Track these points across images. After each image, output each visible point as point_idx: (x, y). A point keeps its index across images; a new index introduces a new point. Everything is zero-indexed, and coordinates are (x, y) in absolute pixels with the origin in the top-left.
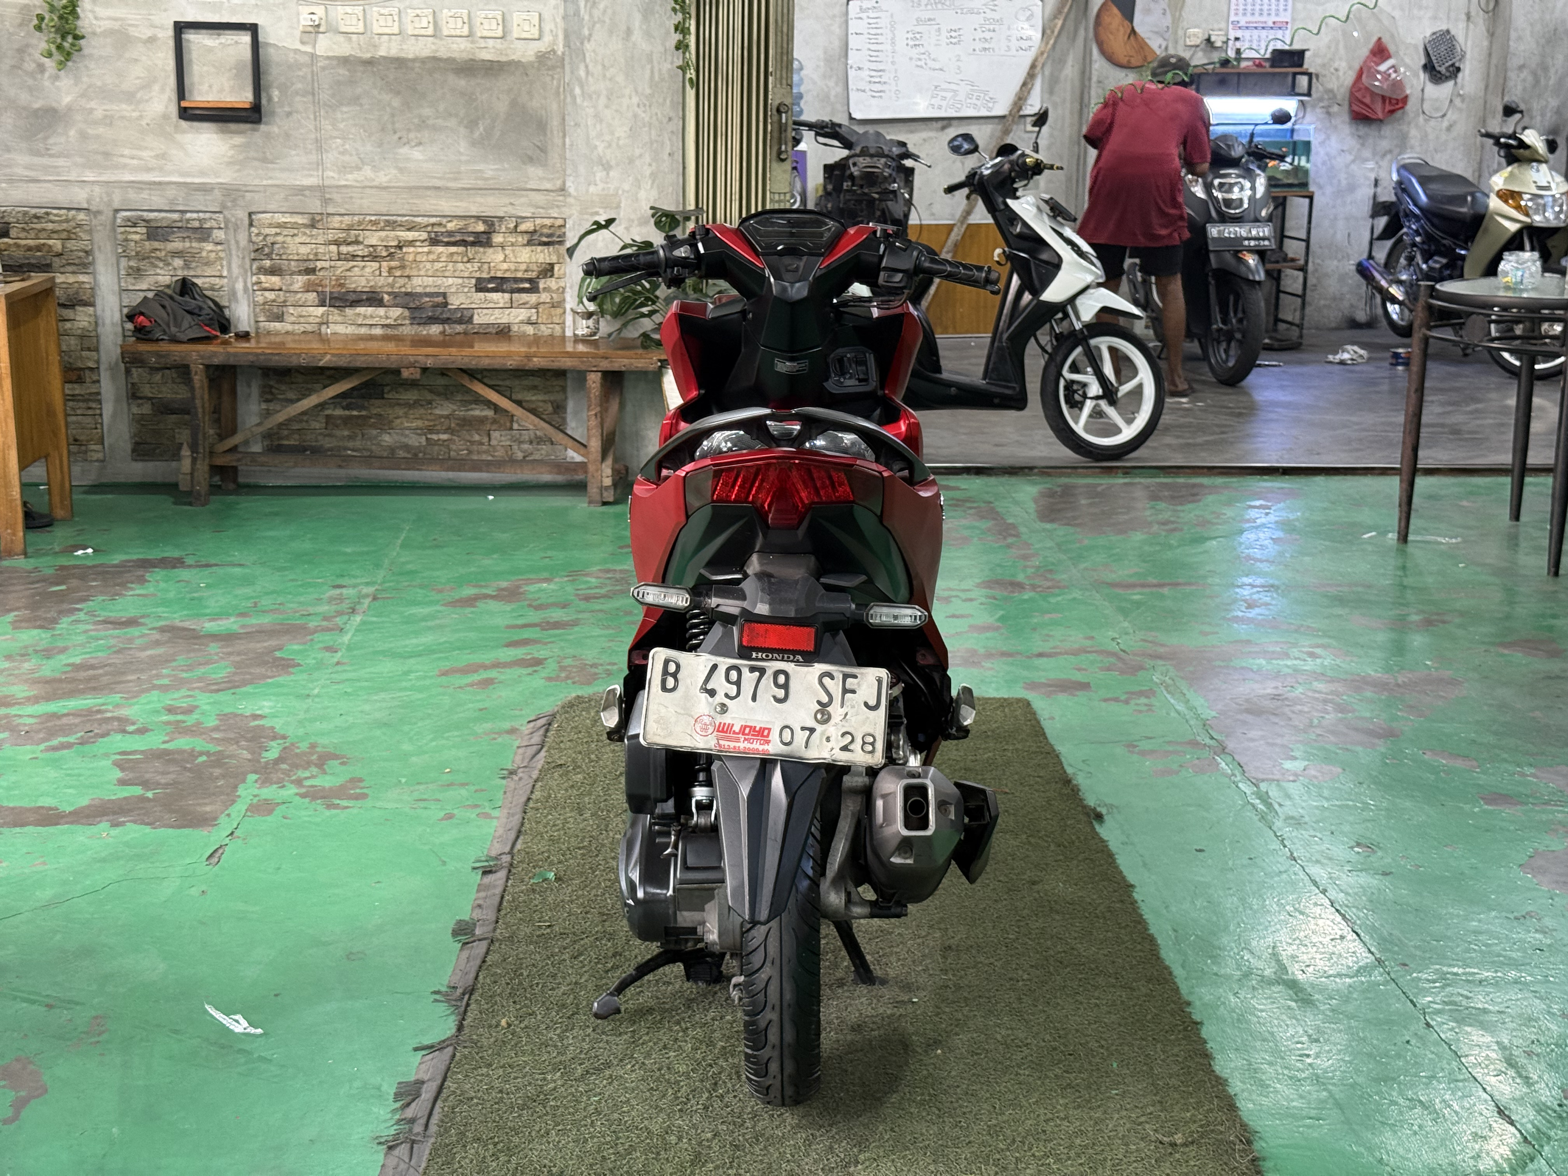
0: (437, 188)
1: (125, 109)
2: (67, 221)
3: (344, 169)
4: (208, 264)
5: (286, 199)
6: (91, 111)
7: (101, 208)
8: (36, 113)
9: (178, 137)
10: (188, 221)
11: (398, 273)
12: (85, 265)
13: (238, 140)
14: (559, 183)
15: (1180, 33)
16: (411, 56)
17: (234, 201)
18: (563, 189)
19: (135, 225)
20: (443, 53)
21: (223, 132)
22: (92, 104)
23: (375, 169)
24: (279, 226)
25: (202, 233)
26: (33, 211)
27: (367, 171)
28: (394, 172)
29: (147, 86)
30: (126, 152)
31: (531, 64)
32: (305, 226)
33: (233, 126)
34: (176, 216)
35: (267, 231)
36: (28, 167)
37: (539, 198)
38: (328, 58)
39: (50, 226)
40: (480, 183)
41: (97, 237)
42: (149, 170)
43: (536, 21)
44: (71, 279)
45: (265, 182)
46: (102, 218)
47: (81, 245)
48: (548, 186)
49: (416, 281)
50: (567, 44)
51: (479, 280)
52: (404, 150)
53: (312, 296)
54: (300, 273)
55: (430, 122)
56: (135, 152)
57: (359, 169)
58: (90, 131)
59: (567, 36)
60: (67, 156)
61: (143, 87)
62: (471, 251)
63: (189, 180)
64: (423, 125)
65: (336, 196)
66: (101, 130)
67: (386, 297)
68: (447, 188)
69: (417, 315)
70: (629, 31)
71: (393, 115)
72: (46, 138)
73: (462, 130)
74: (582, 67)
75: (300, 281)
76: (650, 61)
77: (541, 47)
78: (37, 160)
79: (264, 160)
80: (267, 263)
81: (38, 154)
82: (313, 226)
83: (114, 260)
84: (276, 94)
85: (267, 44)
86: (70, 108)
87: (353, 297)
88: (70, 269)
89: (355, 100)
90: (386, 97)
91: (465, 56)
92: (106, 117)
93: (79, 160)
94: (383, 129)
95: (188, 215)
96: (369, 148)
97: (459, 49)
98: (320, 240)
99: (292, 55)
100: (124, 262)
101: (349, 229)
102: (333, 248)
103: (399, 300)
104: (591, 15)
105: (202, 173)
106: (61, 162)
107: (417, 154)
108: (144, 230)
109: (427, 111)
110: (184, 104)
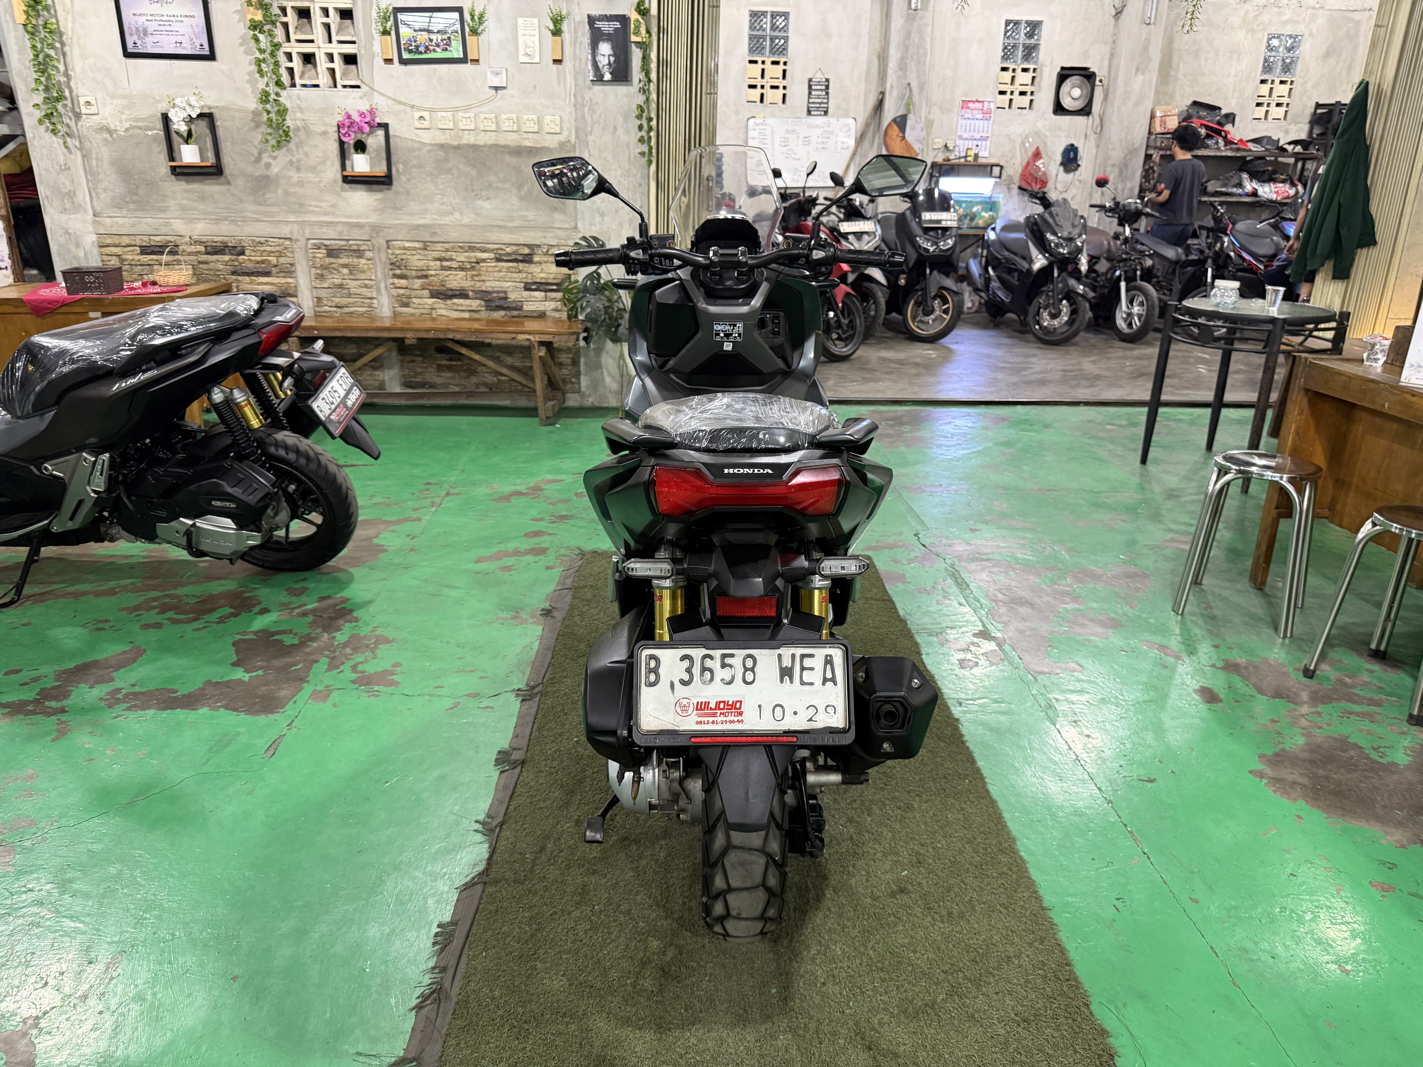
0: (499, 227)
1: (311, 176)
2: (279, 245)
3: (443, 214)
4: (363, 272)
5: (408, 232)
6: (290, 177)
7: (299, 237)
8: (258, 179)
9: (343, 194)
10: (350, 246)
11: (476, 279)
12: (291, 272)
13: (379, 195)
14: (573, 224)
15: (930, 141)
16: (482, 144)
17: (377, 233)
18: (576, 228)
19: (319, 248)
20: (502, 142)
21: (370, 190)
22: (291, 174)
23: (461, 214)
24: (405, 248)
25: (359, 253)
26: (258, 239)
27: (457, 215)
28: (473, 215)
29: (323, 162)
30: (313, 203)
31: (555, 149)
32: (420, 249)
33: (375, 187)
34: (343, 243)
35: (398, 252)
36: (254, 212)
37: (561, 233)
38: (432, 145)
39: (269, 248)
40: (526, 224)
41: (296, 255)
42: (326, 214)
43: (558, 122)
44: (283, 281)
45: (396, 222)
46: (300, 243)
47: (288, 260)
48: (566, 226)
49: (488, 284)
50: (577, 137)
51: (526, 283)
52: (479, 202)
53: (426, 293)
54: (418, 277)
55: (495, 185)
56: (317, 203)
57: (452, 214)
58: (291, 190)
59: (577, 132)
60: (277, 206)
61: (320, 163)
62: (521, 266)
63: (350, 220)
64: (490, 186)
65: (439, 231)
66: (297, 189)
67: (471, 293)
68: (505, 227)
69: (490, 304)
70: (615, 129)
71: (472, 181)
72: (264, 195)
73: (514, 190)
74: (587, 151)
75: (418, 283)
76: (628, 145)
77: (562, 138)
78: (260, 208)
79: (395, 208)
80: (398, 272)
81: (260, 204)
82: (426, 249)
83: (307, 269)
84: (401, 167)
85: (396, 136)
86: (277, 176)
87: (450, 293)
88: (282, 275)
89: (449, 171)
90: (468, 169)
91: (514, 144)
92: (299, 181)
93: (285, 208)
94: (466, 189)
95: (351, 242)
96: (458, 201)
97: (510, 140)
98: (430, 258)
99: (410, 143)
100: (313, 271)
101: (447, 250)
102: (438, 263)
103: (478, 296)
104: (592, 119)
105: (358, 216)
106: (274, 209)
107: (486, 205)
108: (325, 251)
109: (493, 178)
110: (345, 173)
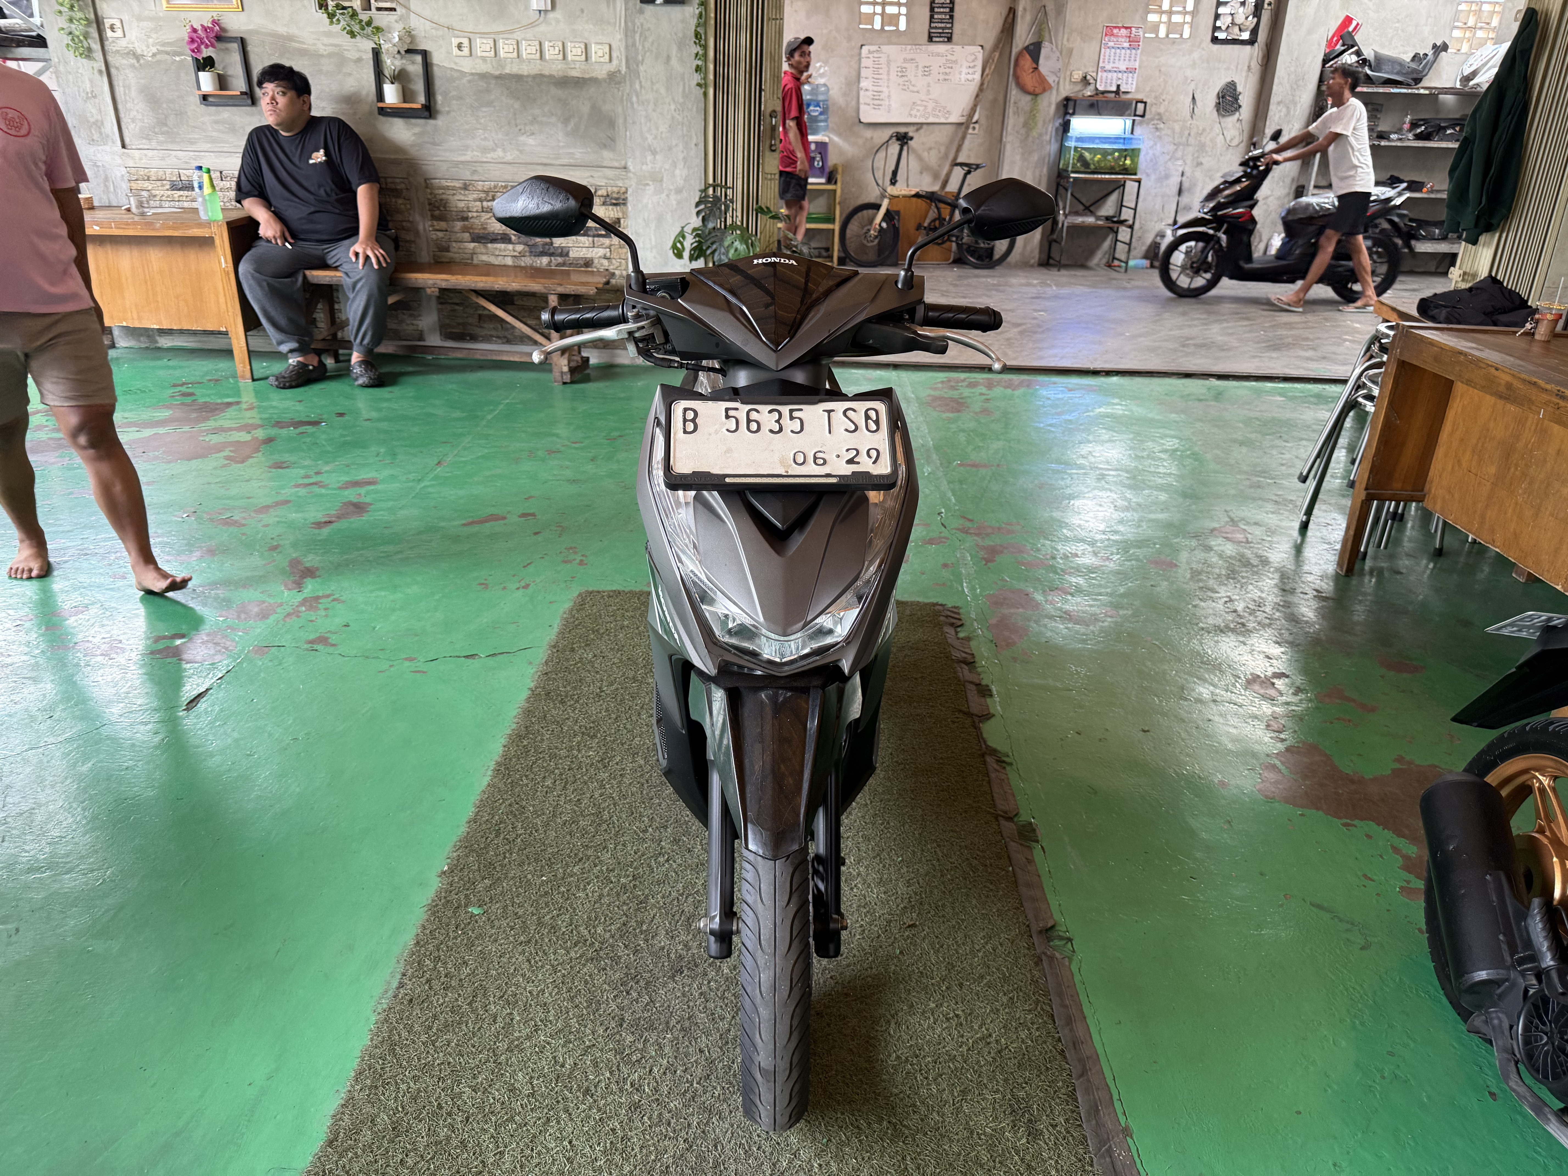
0: (544, 165)
1: (345, 107)
4: (401, 212)
5: (448, 170)
9: (379, 127)
13: (416, 129)
14: (623, 163)
15: (1067, 72)
16: (525, 73)
17: (415, 170)
18: (625, 167)
20: (546, 73)
21: (408, 124)
22: (324, 104)
23: (504, 150)
24: (445, 188)
25: (396, 192)
27: (499, 152)
28: (516, 152)
29: (358, 92)
31: (604, 80)
32: (461, 188)
35: (437, 191)
37: (610, 173)
38: (472, 74)
40: (572, 162)
43: (607, 50)
45: (435, 158)
48: (616, 164)
50: (628, 67)
52: (523, 138)
53: (467, 236)
54: (458, 220)
55: (539, 119)
57: (494, 150)
59: (628, 61)
61: (355, 93)
63: (387, 156)
64: (534, 120)
65: (479, 169)
67: (513, 237)
68: (550, 165)
69: (534, 249)
71: (515, 114)
73: (560, 125)
74: (637, 82)
75: (458, 225)
76: (683, 79)
77: (611, 68)
79: (434, 144)
80: (437, 213)
82: (465, 189)
84: (439, 98)
85: (433, 64)
87: (492, 237)
89: (490, 104)
90: (511, 102)
91: (561, 74)
94: (509, 124)
96: (500, 136)
97: (556, 69)
98: (471, 197)
99: (449, 72)
101: (488, 191)
103: (521, 240)
104: (643, 46)
105: (396, 152)
107: (531, 141)
109: (537, 112)
110: (381, 105)
